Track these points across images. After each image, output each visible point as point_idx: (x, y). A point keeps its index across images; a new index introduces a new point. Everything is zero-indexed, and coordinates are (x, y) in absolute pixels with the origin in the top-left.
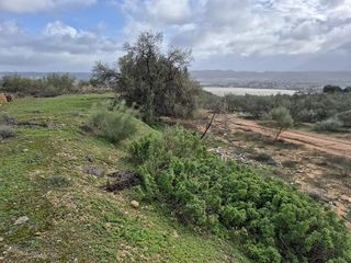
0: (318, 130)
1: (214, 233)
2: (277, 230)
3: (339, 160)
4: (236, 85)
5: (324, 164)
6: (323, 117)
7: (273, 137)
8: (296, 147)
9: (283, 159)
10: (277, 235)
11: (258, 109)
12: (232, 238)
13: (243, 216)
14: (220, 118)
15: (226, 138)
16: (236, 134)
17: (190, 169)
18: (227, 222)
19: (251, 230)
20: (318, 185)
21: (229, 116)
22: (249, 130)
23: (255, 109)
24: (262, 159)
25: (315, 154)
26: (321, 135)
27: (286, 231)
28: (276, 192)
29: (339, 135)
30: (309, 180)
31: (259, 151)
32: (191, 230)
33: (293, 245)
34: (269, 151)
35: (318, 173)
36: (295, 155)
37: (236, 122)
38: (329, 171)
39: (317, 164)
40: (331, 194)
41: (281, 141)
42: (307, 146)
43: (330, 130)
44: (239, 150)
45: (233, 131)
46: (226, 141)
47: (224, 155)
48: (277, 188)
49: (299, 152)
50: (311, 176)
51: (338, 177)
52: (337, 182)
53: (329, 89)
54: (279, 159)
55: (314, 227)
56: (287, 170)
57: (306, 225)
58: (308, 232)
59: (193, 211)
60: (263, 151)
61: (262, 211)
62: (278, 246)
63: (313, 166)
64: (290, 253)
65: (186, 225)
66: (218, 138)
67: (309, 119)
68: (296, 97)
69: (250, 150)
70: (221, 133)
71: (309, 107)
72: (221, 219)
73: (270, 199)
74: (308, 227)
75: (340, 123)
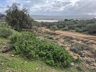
0: (63, 30)
1: (37, 59)
2: (53, 56)
3: (68, 37)
4: (44, 19)
5: (64, 38)
6: (64, 27)
7: (53, 32)
8: (58, 35)
9: (56, 38)
10: (53, 57)
11: (49, 26)
12: (42, 60)
13: (45, 53)
14: (40, 28)
15: (42, 34)
16: (44, 33)
17: (30, 43)
18: (41, 56)
19: (47, 57)
20: (63, 43)
22: (47, 31)
24: (51, 38)
25: (63, 36)
26: (64, 31)
27: (56, 55)
28: (53, 46)
29: (68, 31)
30: (61, 43)
31: (50, 36)
32: (31, 60)
33: (57, 59)
34: (52, 36)
35: (63, 40)
36: (58, 37)
37: (44, 29)
38: (66, 40)
39: (63, 38)
40: (66, 45)
41: (55, 33)
42: (61, 34)
43: (66, 30)
45: (43, 32)
46: (42, 35)
47: (41, 38)
49: (59, 36)
50: (62, 41)
51: (67, 41)
52: (67, 42)
53: (66, 20)
54: (55, 38)
55: (62, 54)
56: (56, 41)
57: (60, 53)
58: (60, 55)
59: (31, 55)
60: (51, 36)
61: (50, 51)
62: (54, 60)
65: (29, 59)
66: (40, 34)
67: (61, 28)
68: (58, 22)
70: (40, 33)
71: (61, 24)
72: (39, 55)
73: (51, 48)
75: (68, 28)
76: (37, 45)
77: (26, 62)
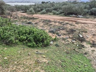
0: (42, 14)
1: (18, 44)
2: (34, 39)
3: (46, 20)
5: (43, 22)
6: (42, 10)
7: (31, 17)
8: (37, 19)
9: (35, 22)
12: (24, 44)
13: (25, 38)
15: (18, 19)
16: (21, 17)
19: (28, 41)
20: (43, 27)
21: (17, 12)
22: (25, 16)
23: (25, 9)
24: (29, 23)
25: (41, 20)
27: (36, 38)
28: (32, 30)
29: (46, 14)
30: (41, 26)
31: (28, 21)
34: (31, 21)
35: (43, 24)
37: (20, 14)
39: (42, 22)
40: (45, 28)
41: (33, 18)
42: (40, 18)
43: (44, 13)
44: (23, 22)
46: (18, 20)
47: (18, 24)
48: (33, 29)
49: (38, 20)
50: (41, 25)
51: (46, 24)
53: (43, 3)
54: (33, 23)
55: (42, 35)
56: (36, 25)
57: (40, 35)
60: (29, 21)
61: (30, 35)
62: (35, 42)
63: (41, 23)
64: (38, 42)
66: (15, 19)
67: (39, 11)
68: (35, 5)
69: (26, 22)
70: (16, 18)
71: (39, 8)
72: (20, 40)
73: (31, 32)
74: (40, 36)
75: (45, 11)
76: (15, 31)
77: (6, 49)
